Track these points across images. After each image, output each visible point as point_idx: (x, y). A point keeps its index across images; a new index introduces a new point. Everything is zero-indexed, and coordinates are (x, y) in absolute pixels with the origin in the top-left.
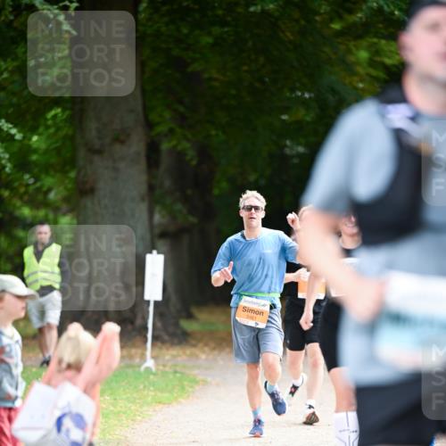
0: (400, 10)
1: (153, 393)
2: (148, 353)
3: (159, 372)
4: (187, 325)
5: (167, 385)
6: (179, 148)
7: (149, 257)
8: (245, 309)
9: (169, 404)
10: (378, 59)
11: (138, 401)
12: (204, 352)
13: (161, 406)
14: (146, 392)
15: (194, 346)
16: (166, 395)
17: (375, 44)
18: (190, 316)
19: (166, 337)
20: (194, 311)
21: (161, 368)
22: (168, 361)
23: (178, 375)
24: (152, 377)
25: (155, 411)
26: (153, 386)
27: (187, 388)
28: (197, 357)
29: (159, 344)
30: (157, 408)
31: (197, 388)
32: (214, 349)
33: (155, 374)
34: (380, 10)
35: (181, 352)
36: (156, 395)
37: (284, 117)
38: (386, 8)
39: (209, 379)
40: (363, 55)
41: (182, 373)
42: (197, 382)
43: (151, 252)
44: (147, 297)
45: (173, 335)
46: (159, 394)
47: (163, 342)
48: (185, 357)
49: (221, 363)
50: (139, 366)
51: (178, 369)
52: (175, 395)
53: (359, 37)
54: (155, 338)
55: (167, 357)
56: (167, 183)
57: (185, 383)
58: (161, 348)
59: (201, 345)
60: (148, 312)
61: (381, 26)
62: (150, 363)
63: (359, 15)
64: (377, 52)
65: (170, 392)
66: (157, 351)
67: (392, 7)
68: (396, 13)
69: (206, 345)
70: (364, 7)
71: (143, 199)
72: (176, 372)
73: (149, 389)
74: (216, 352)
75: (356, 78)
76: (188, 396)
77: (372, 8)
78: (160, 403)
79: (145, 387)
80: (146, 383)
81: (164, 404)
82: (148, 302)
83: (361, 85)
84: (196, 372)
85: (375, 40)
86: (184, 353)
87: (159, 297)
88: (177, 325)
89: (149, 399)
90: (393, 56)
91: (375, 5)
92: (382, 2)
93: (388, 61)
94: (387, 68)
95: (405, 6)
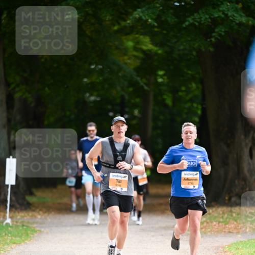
0: (152, 19)
1: (10, 238)
2: (8, 215)
3: (14, 226)
4: (30, 199)
5: (18, 233)
6: (24, 97)
7: (8, 160)
9: (19, 244)
10: (139, 46)
11: (2, 242)
12: (39, 214)
13: (15, 245)
14: (6, 237)
15: (34, 211)
16: (18, 239)
17: (137, 38)
18: (31, 194)
19: (18, 206)
20: (34, 190)
21: (15, 223)
22: (19, 219)
23: (25, 227)
24: (9, 228)
25: (11, 248)
26: (11, 234)
27: (30, 235)
28: (35, 217)
29: (14, 210)
30: (13, 247)
31: (35, 235)
32: (45, 212)
33: (11, 227)
34: (140, 19)
35: (26, 214)
36: (12, 239)
37: (85, 80)
38: (143, 18)
39: (43, 230)
40: (130, 44)
41: (27, 226)
42: (36, 232)
43: (9, 157)
44: (7, 183)
45: (21, 205)
46: (14, 238)
47: (16, 209)
48: (28, 217)
49: (49, 220)
50: (3, 222)
51: (25, 224)
52: (23, 239)
53: (127, 34)
54: (11, 206)
55: (19, 217)
56: (18, 118)
57: (29, 232)
58: (15, 212)
59: (38, 210)
60: (8, 192)
61: (139, 27)
62: (8, 221)
63: (128, 22)
64: (138, 42)
65: (20, 237)
66: (12, 214)
67: (147, 17)
68: (150, 20)
69: (40, 210)
70: (131, 17)
71: (4, 127)
72: (23, 226)
73: (8, 235)
74: (46, 214)
75: (126, 58)
76: (31, 239)
77: (136, 18)
78: (14, 243)
79: (6, 234)
80: (7, 232)
81: (17, 244)
82: (8, 186)
83: (129, 61)
84: (35, 225)
85: (137, 36)
86: (28, 215)
87: (14, 183)
88: (24, 199)
89: (8, 241)
90: (147, 45)
91: (137, 16)
92: (141, 14)
93: (144, 48)
94: (144, 52)
95: (154, 17)
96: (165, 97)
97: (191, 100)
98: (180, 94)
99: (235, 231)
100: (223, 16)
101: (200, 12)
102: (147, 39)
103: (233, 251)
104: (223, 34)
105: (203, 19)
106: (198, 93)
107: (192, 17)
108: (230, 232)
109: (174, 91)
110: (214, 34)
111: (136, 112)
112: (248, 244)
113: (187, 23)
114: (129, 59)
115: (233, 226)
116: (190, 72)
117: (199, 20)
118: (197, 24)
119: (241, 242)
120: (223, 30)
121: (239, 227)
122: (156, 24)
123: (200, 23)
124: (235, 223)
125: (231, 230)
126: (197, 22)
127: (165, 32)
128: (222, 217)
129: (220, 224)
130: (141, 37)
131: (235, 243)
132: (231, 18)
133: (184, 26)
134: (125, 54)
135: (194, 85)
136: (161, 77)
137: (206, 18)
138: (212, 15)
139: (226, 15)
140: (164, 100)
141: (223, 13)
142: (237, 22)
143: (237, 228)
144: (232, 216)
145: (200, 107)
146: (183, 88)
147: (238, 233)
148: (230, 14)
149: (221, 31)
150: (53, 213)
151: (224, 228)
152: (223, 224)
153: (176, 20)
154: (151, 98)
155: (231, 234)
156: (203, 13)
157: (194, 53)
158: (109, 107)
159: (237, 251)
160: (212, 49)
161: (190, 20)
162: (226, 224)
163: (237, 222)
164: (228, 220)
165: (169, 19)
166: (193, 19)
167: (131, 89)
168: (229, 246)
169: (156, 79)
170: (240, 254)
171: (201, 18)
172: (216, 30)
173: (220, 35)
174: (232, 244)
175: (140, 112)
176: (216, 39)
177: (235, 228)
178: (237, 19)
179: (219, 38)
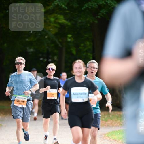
0: (64, 5)
8: (17, 101)
10: (57, 21)
17: (56, 16)
34: (58, 5)
37: (27, 40)
38: (60, 5)
39: (3, 124)
40: (52, 19)
49: (6, 119)
53: (51, 14)
61: (58, 10)
64: (57, 19)
67: (62, 4)
68: (63, 6)
69: (2, 113)
70: (53, 4)
74: (5, 116)
75: (50, 27)
77: (55, 5)
83: (51, 29)
85: (56, 15)
90: (62, 20)
91: (56, 3)
92: (58, 3)
93: (60, 22)
94: (60, 24)
95: (66, 4)
96: (72, 49)
97: (87, 52)
98: (81, 48)
99: (111, 125)
100: (105, 3)
101: (92, 1)
102: (62, 17)
103: (110, 136)
104: (105, 13)
105: (93, 5)
106: (90, 47)
107: (87, 4)
108: (108, 126)
109: (77, 46)
110: (100, 14)
111: (56, 58)
112: (118, 133)
113: (84, 7)
114: (52, 28)
115: (110, 122)
116: (86, 35)
117: (91, 6)
118: (90, 8)
119: (115, 131)
120: (105, 11)
121: (114, 123)
122: (67, 8)
123: (91, 7)
124: (111, 121)
125: (109, 125)
126: (90, 6)
127: (72, 13)
128: (104, 118)
129: (103, 121)
130: (59, 15)
131: (111, 132)
132: (109, 5)
133: (83, 9)
134: (49, 25)
135: (88, 43)
136: (70, 38)
137: (95, 5)
138: (99, 3)
139: (107, 3)
140: (71, 51)
141: (105, 2)
142: (113, 7)
143: (113, 123)
144: (109, 116)
145: (91, 55)
146: (82, 45)
147: (113, 126)
148: (108, 2)
149: (103, 12)
150: (8, 115)
151: (105, 124)
152: (105, 121)
153: (78, 6)
154: (64, 50)
155: (109, 127)
156: (93, 2)
157: (88, 25)
158: (40, 55)
159: (112, 137)
160: (96, 22)
161: (86, 5)
162: (106, 121)
163: (112, 120)
164: (107, 119)
165: (74, 5)
166: (88, 5)
167: (52, 45)
168: (108, 133)
169: (67, 39)
170: (114, 138)
171: (92, 5)
172: (101, 12)
173: (103, 14)
174: (110, 132)
175: (57, 58)
176: (101, 16)
177: (111, 124)
178: (113, 5)
179: (103, 16)
